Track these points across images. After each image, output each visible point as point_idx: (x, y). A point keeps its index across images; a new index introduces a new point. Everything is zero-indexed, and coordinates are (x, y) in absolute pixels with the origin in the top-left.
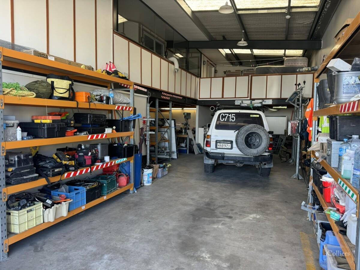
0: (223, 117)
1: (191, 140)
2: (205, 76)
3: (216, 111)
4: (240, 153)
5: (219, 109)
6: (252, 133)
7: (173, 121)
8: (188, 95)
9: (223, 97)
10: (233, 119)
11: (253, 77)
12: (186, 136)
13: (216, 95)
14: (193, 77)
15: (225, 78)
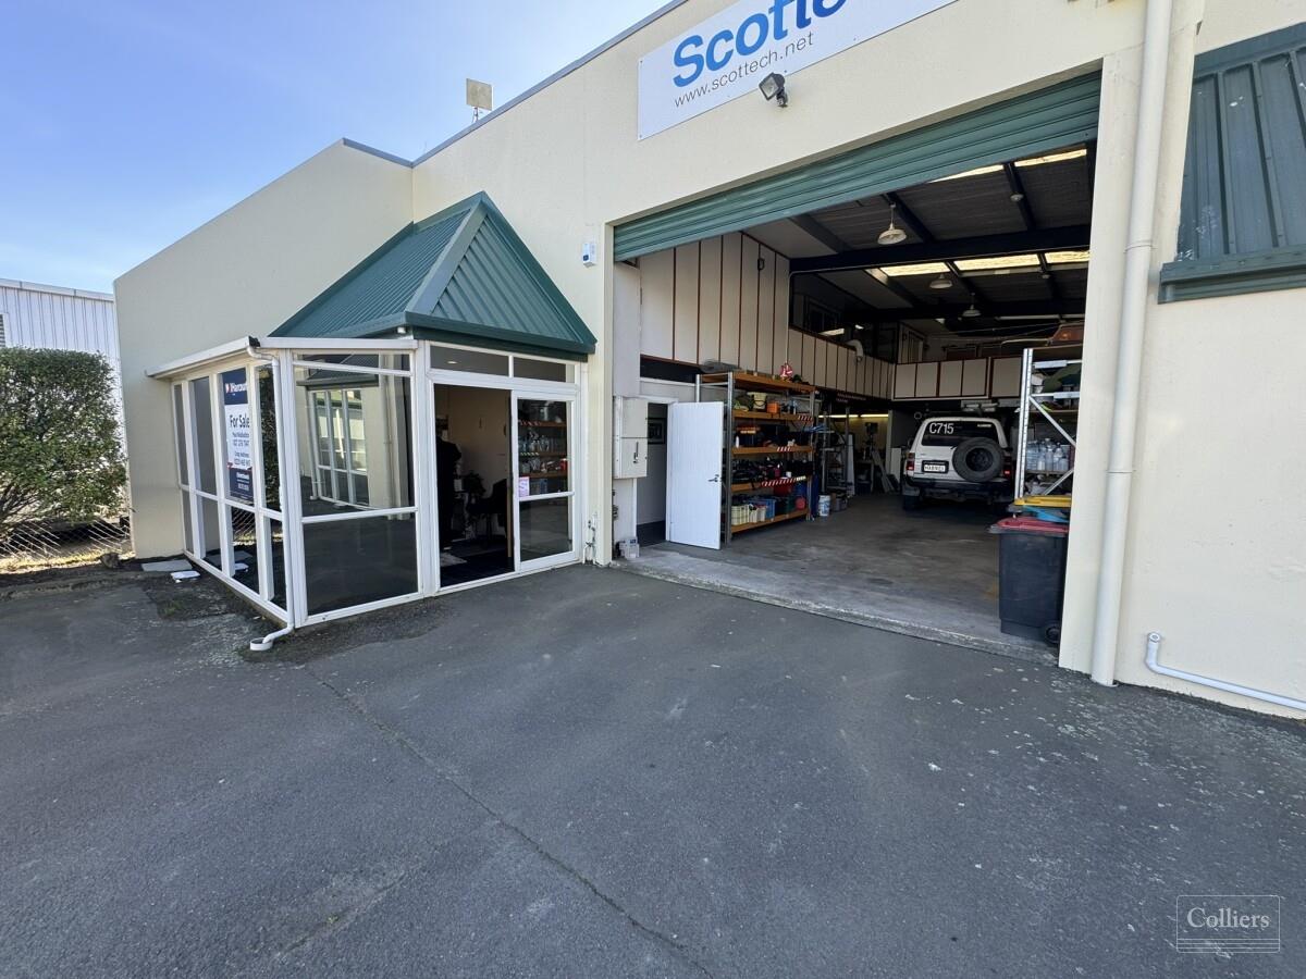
0: (934, 428)
1: (877, 469)
2: (905, 361)
3: (924, 419)
4: (959, 478)
5: (928, 417)
6: (978, 450)
7: (851, 437)
8: (876, 395)
9: (938, 396)
10: (949, 430)
11: (996, 361)
12: (870, 461)
13: (926, 391)
14: (885, 364)
15: (943, 364)
